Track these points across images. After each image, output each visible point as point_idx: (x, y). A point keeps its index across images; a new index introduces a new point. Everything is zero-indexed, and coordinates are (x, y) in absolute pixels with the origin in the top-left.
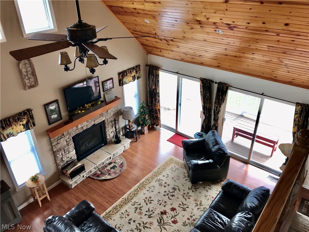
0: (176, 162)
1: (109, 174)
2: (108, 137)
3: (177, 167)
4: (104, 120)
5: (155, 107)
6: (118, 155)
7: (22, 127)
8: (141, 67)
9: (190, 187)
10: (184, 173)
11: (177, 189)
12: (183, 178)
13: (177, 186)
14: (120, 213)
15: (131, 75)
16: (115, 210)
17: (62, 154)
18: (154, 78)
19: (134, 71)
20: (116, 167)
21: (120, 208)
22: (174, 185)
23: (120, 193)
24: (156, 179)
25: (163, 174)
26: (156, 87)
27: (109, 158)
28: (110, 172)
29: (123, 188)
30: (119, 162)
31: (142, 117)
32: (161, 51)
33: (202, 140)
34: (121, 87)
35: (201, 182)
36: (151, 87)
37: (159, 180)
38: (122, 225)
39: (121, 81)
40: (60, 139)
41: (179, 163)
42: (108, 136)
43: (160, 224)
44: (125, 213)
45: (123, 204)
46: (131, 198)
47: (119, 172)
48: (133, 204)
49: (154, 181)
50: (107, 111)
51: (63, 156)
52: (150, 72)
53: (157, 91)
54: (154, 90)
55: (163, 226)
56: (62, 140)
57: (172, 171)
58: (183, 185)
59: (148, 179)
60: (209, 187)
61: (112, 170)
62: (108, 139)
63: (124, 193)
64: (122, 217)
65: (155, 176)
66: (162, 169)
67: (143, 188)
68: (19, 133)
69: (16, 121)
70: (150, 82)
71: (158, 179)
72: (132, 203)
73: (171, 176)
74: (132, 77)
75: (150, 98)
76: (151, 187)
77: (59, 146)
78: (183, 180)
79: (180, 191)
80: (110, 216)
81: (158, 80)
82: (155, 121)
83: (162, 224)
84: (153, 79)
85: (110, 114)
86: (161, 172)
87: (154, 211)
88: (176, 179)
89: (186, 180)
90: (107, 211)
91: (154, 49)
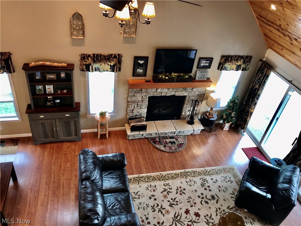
0: (235, 174)
1: (165, 146)
2: (183, 114)
3: (232, 179)
4: (186, 96)
5: (249, 108)
6: (184, 134)
7: (109, 67)
8: (252, 60)
9: (231, 207)
10: (235, 190)
11: (216, 200)
12: (230, 194)
13: (218, 198)
14: (149, 185)
15: (236, 63)
16: (147, 178)
17: (134, 107)
18: (261, 76)
19: (242, 60)
20: (175, 144)
21: (152, 180)
22: (216, 194)
23: (162, 167)
24: (202, 177)
25: (212, 177)
26: (259, 87)
27: (173, 132)
28: (166, 145)
29: (168, 165)
30: (180, 141)
31: (228, 112)
32: (282, 49)
33: (277, 169)
34: (219, 71)
35: (246, 210)
36: (254, 85)
37: (205, 180)
38: (143, 195)
39: (221, 65)
40: (138, 93)
41: (237, 177)
42: (184, 112)
43: (175, 219)
44: (153, 187)
45: (157, 178)
46: (167, 178)
47: (174, 150)
48: (166, 185)
49: (199, 177)
50: (193, 89)
51: (134, 109)
52: (261, 69)
53: (258, 93)
54: (256, 89)
55: (176, 222)
56: (138, 95)
57: (224, 180)
58: (225, 200)
59: (194, 172)
60: (252, 221)
61: (170, 144)
62: (182, 115)
63: (165, 170)
64: (148, 188)
65: (203, 174)
66: (215, 172)
67: (184, 176)
68: (105, 71)
69: (106, 60)
70: (256, 80)
71: (204, 178)
72: (165, 183)
73: (219, 183)
74: (237, 65)
75: (248, 97)
76: (192, 181)
77: (134, 99)
78: (228, 195)
79: (217, 203)
80: (140, 181)
81: (265, 80)
82: (242, 123)
83: (177, 220)
84: (260, 78)
85: (195, 93)
86: (212, 173)
87: (178, 203)
88: (222, 189)
89: (232, 197)
90: (141, 175)
91: (276, 45)
